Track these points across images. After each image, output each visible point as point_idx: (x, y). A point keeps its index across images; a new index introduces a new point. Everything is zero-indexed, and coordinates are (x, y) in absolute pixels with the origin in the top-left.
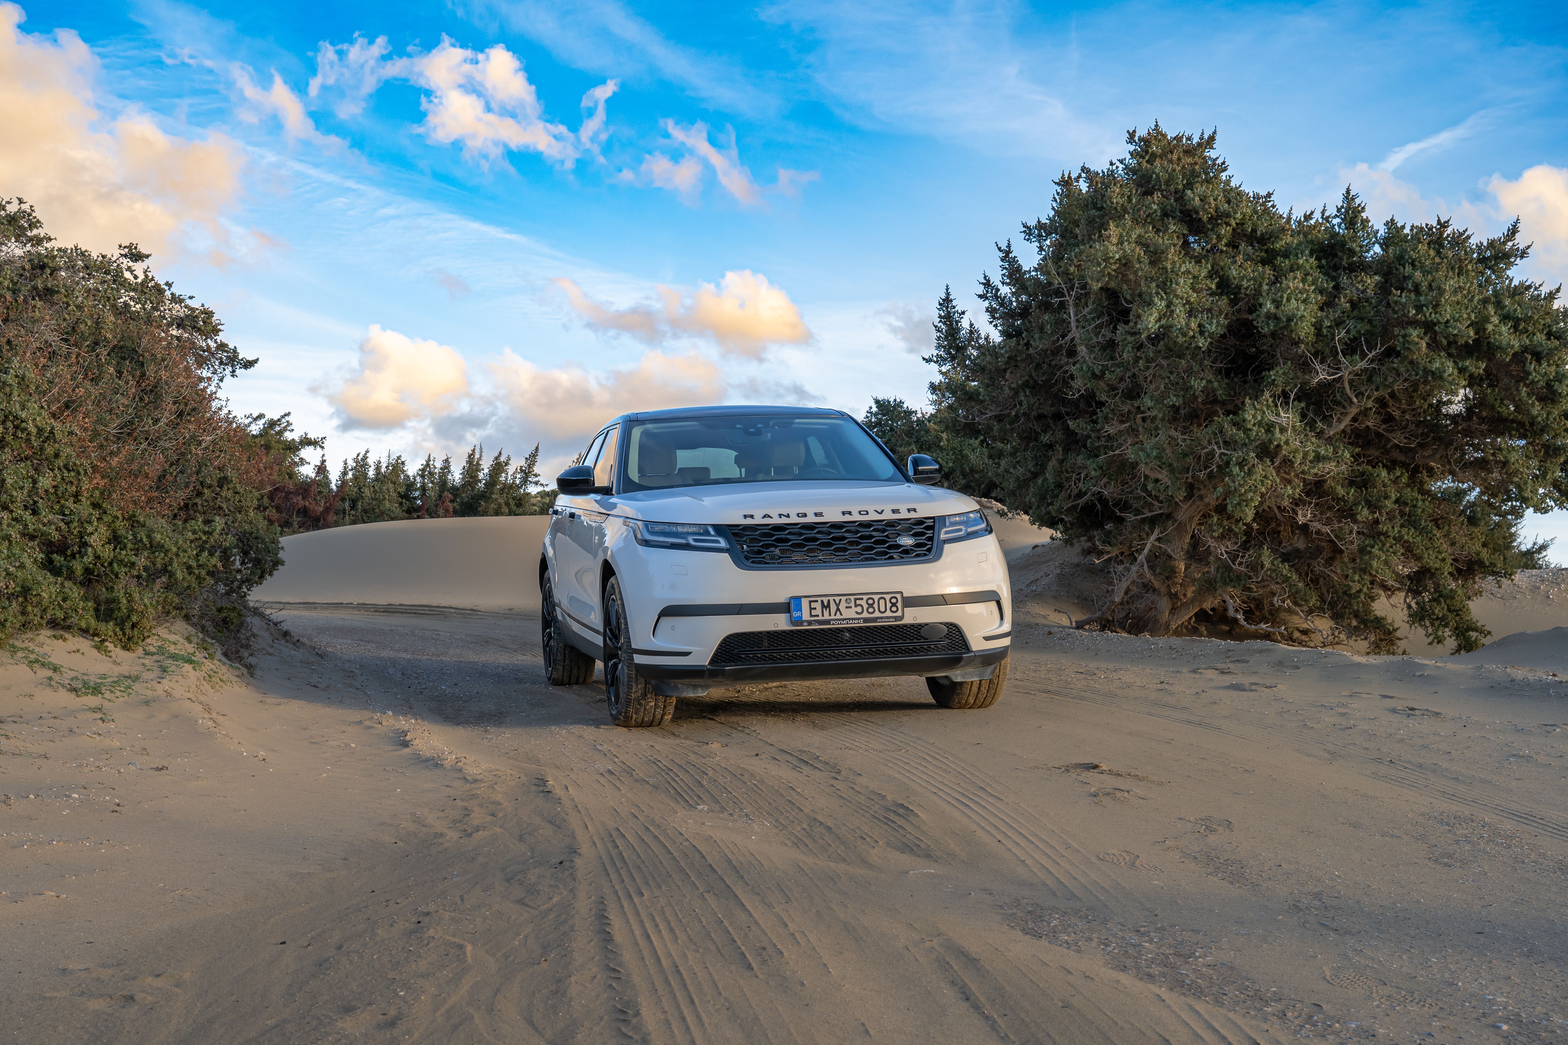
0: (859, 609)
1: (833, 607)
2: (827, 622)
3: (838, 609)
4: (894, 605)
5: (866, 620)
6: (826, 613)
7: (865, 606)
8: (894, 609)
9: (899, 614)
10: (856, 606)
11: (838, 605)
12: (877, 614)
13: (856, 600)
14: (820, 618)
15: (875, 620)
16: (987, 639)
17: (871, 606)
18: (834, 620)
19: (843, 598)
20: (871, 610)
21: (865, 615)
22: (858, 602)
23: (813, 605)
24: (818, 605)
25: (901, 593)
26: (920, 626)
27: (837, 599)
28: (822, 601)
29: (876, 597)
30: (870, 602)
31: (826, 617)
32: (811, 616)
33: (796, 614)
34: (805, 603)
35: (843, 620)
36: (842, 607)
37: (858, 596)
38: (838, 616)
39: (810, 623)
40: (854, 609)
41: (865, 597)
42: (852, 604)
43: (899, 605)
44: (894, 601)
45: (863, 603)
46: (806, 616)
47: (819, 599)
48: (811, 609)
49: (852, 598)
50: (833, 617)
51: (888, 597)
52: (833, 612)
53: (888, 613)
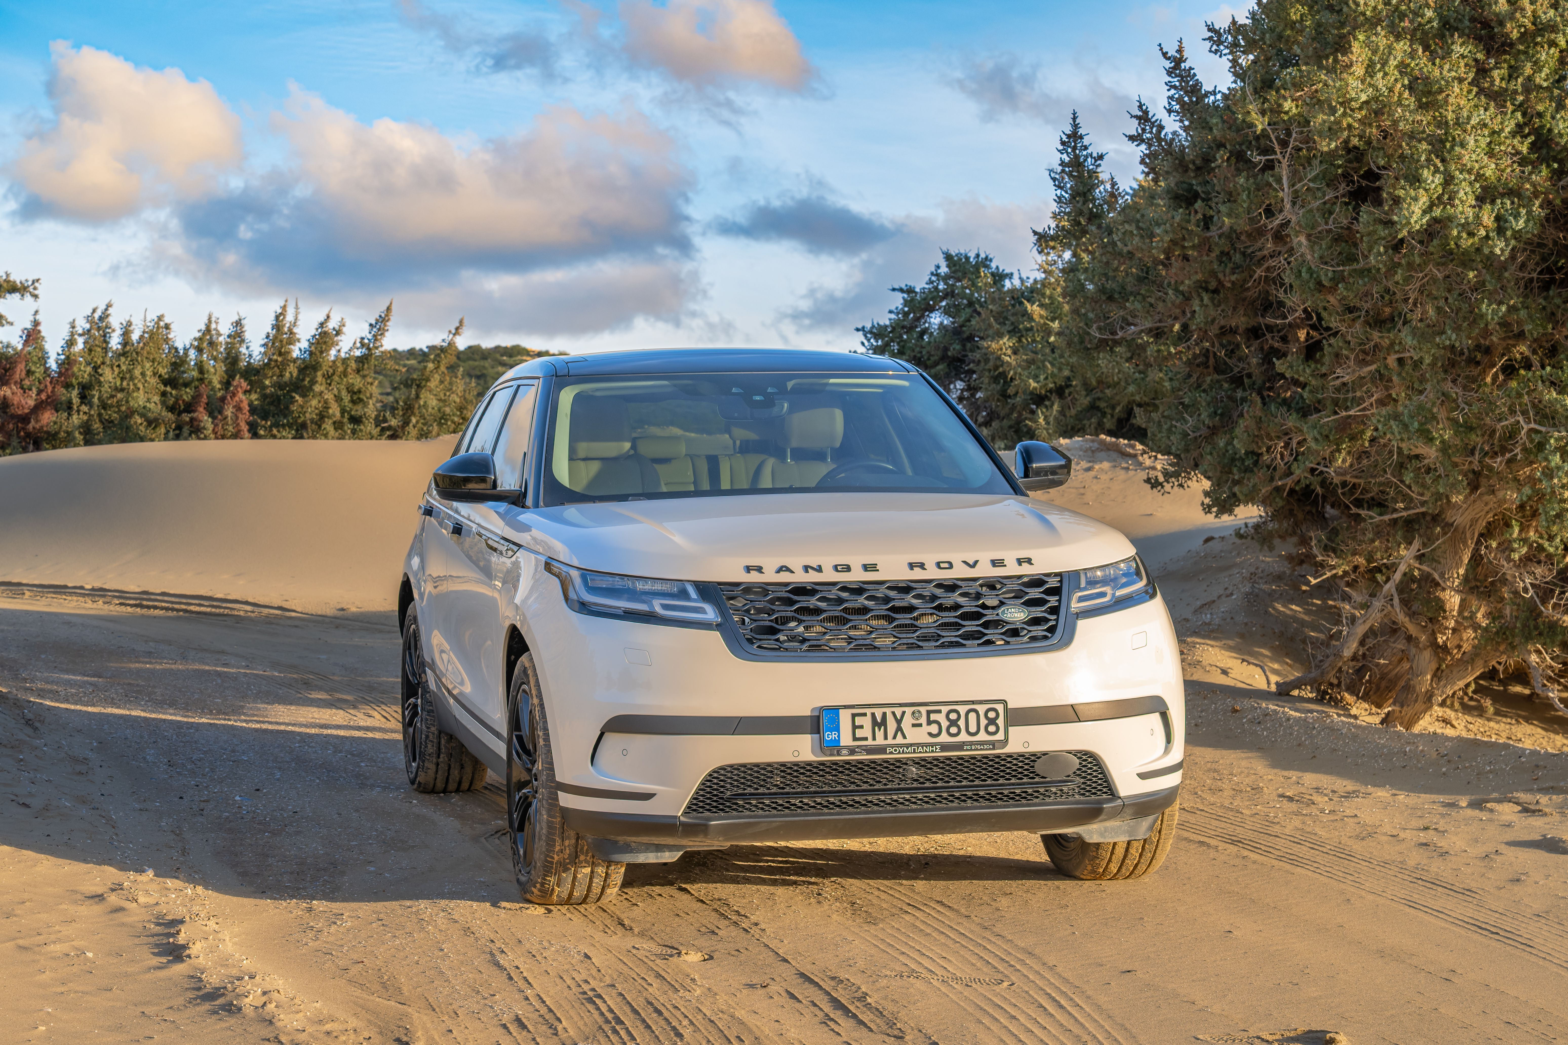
0: (934, 729)
1: (892, 725)
2: (882, 750)
3: (899, 729)
4: (992, 722)
5: (945, 747)
6: (880, 734)
7: (945, 724)
8: (992, 729)
9: (1000, 736)
10: (929, 722)
11: (899, 722)
12: (963, 737)
13: (929, 713)
14: (870, 742)
15: (960, 746)
16: (1143, 776)
17: (953, 723)
18: (892, 746)
19: (909, 710)
20: (953, 730)
21: (944, 738)
22: (933, 717)
23: (859, 721)
24: (866, 722)
25: (1004, 702)
26: (1035, 757)
27: (898, 711)
28: (873, 715)
29: (962, 709)
30: (953, 716)
31: (880, 740)
32: (855, 739)
33: (829, 736)
34: (845, 717)
35: (908, 746)
36: (906, 724)
37: (932, 707)
38: (899, 740)
39: (852, 751)
40: (926, 729)
41: (945, 709)
42: (923, 720)
43: (1000, 722)
44: (992, 715)
45: (941, 718)
46: (846, 740)
47: (868, 711)
48: (855, 727)
49: (923, 710)
50: (890, 741)
51: (982, 709)
52: (890, 734)
53: (982, 736)
